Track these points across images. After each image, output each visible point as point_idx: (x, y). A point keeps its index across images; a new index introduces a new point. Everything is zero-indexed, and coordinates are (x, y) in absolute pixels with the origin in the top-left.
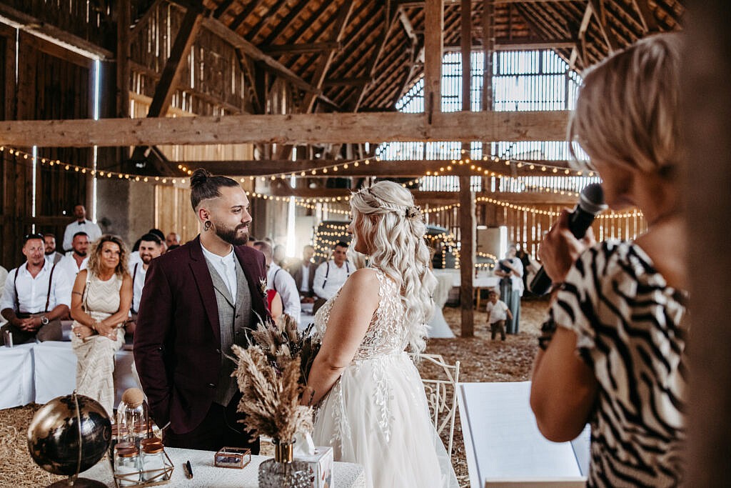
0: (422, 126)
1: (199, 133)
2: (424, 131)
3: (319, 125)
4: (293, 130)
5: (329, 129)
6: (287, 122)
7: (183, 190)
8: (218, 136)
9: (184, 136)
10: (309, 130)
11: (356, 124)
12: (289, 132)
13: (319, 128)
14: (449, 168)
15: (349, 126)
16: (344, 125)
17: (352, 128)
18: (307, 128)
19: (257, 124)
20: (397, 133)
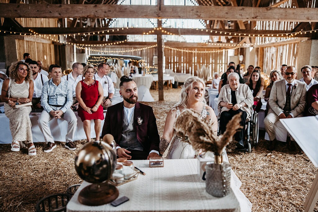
0: (157, 11)
1: (51, 12)
2: (157, 13)
3: (109, 10)
4: (98, 11)
5: (115, 12)
6: (95, 8)
7: (28, 41)
8: (61, 14)
9: (44, 13)
10: (105, 12)
11: (127, 10)
12: (96, 13)
13: (110, 11)
14: (153, 31)
15: (124, 10)
16: (122, 10)
17: (125, 12)
18: (104, 11)
19: (80, 9)
20: (145, 14)
